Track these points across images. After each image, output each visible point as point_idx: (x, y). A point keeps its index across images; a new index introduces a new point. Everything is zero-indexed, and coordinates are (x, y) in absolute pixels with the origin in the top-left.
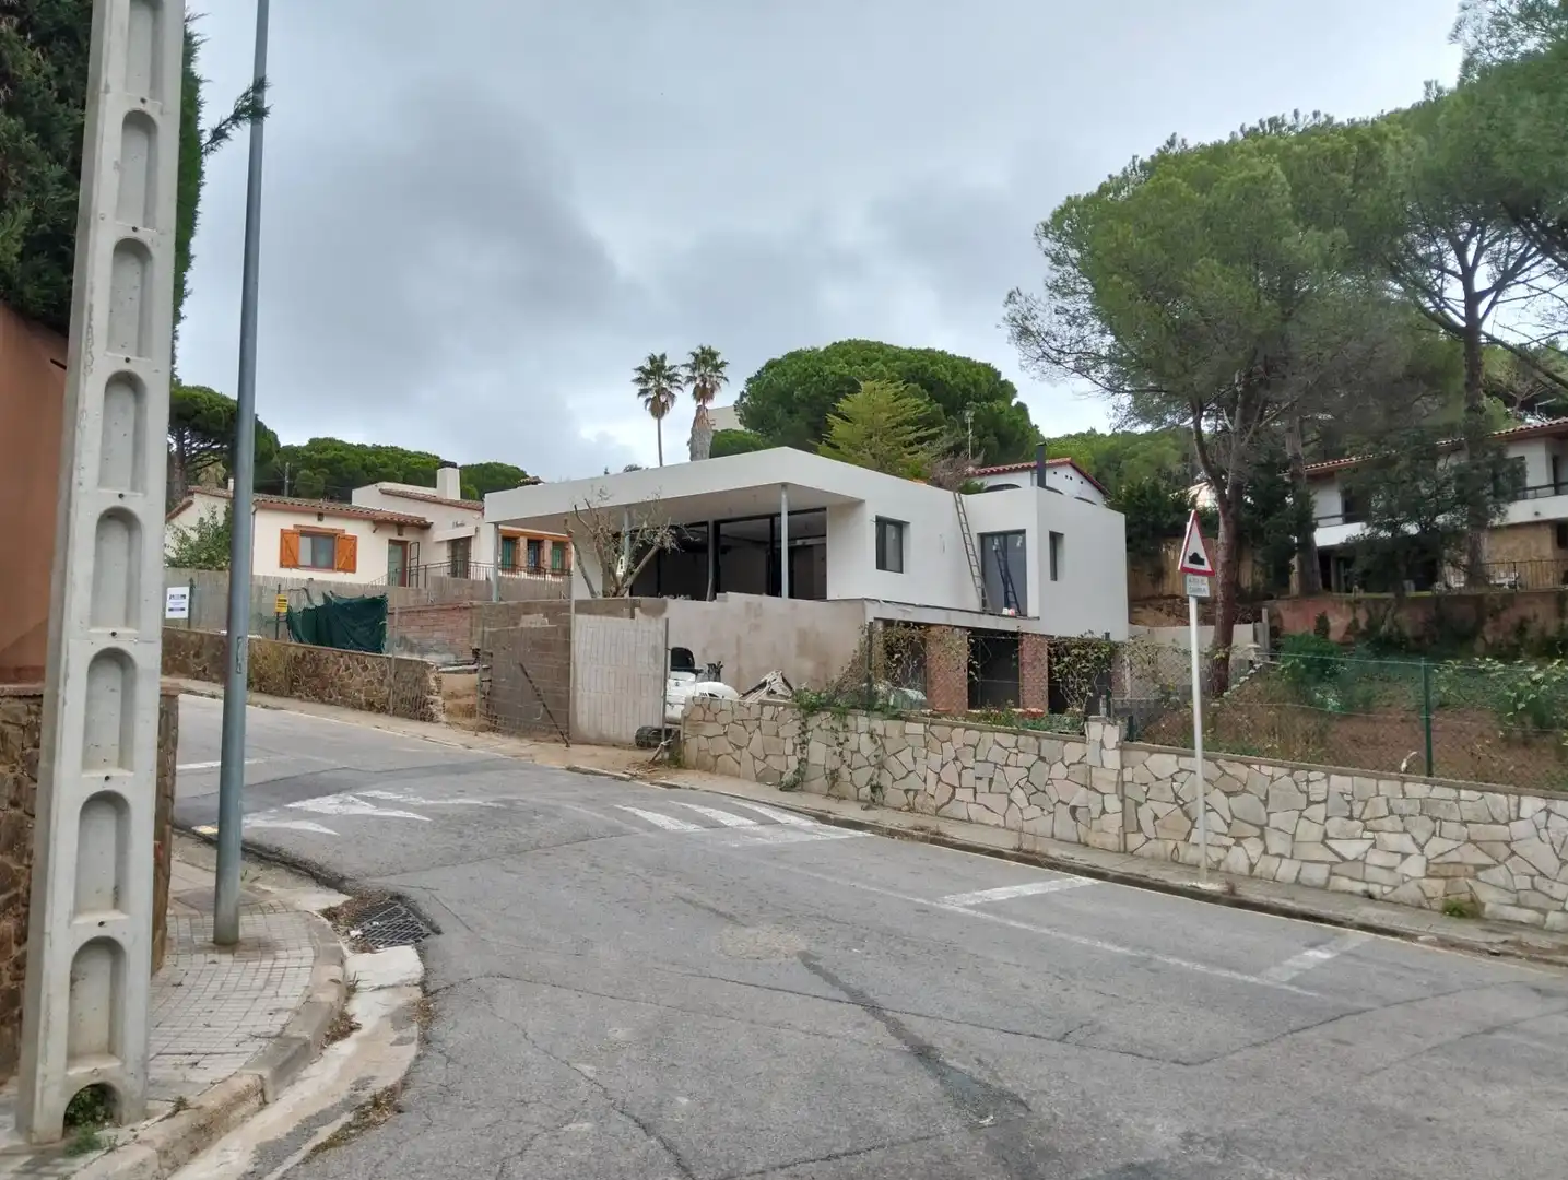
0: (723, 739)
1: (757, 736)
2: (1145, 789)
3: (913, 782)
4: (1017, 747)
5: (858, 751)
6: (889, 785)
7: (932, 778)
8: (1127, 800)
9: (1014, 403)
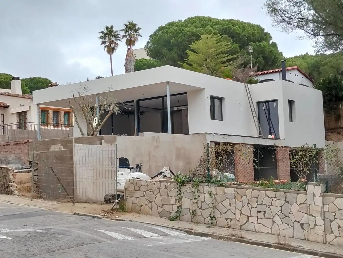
0: (144, 198)
1: (158, 196)
2: (334, 214)
3: (230, 215)
4: (275, 197)
5: (204, 201)
6: (219, 216)
7: (238, 212)
8: (326, 220)
9: (271, 42)
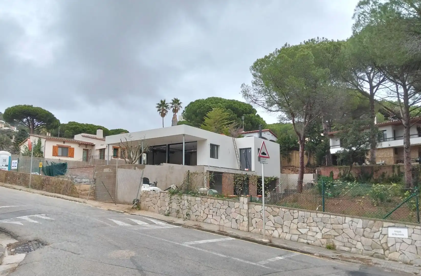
0: (150, 202)
1: (159, 201)
2: (254, 215)
3: (198, 213)
4: (223, 204)
5: (184, 205)
6: (192, 214)
7: (202, 211)
8: (250, 218)
9: (256, 115)
